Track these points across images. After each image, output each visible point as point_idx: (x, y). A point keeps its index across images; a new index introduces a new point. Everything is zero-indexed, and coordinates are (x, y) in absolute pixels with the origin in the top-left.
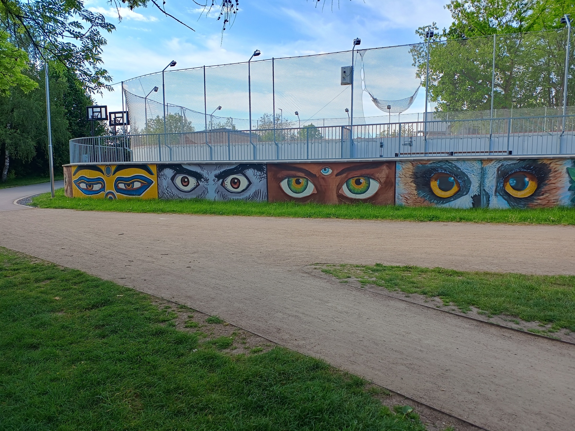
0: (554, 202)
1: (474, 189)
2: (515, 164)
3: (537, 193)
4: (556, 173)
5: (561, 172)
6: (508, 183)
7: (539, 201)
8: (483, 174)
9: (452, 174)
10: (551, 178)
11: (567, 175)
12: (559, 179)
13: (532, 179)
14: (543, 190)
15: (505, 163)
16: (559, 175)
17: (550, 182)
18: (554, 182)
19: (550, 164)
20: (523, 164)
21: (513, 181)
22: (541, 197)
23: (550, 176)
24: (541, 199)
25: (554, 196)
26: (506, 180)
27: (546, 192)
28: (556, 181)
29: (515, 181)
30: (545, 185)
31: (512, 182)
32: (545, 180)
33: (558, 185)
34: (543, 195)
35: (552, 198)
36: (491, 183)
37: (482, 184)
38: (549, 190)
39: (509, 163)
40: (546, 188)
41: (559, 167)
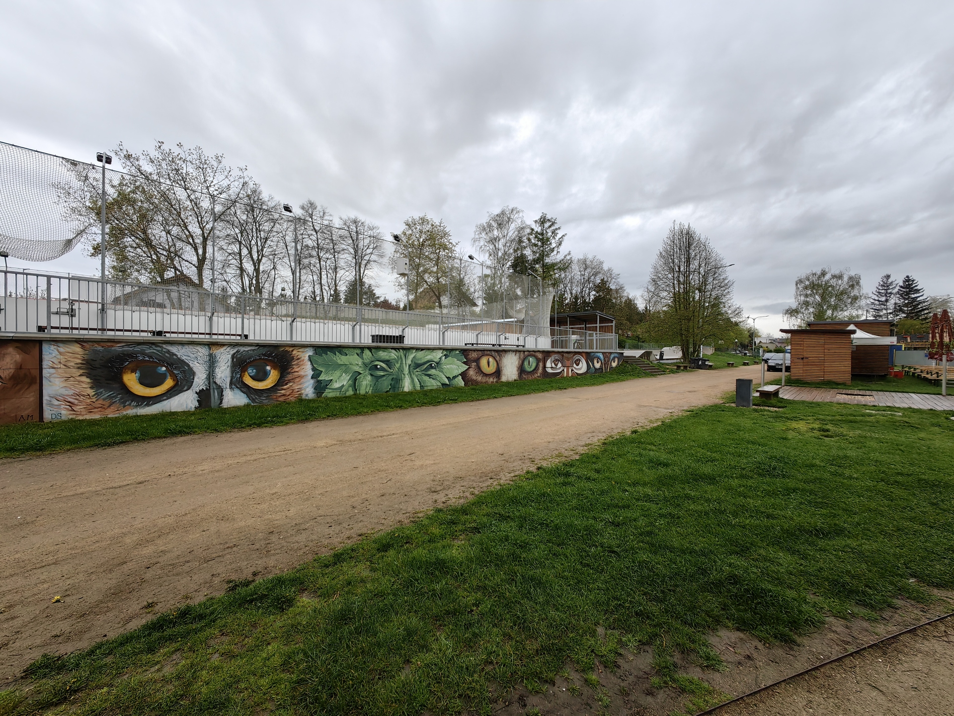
0: (298, 392)
1: (200, 381)
2: (253, 350)
3: (280, 383)
4: (299, 361)
5: (303, 360)
6: (246, 373)
7: (283, 392)
8: (212, 363)
9: (162, 362)
10: (294, 366)
11: (309, 363)
12: (303, 367)
13: (274, 367)
14: (286, 379)
15: (242, 349)
16: (302, 363)
17: (293, 370)
18: (297, 370)
19: (293, 351)
20: (264, 351)
21: (253, 370)
22: (285, 387)
23: (293, 363)
24: (284, 389)
25: (297, 385)
26: (244, 370)
27: (289, 381)
28: (299, 369)
29: (254, 371)
30: (289, 373)
31: (251, 371)
32: (288, 369)
33: (302, 373)
34: (286, 384)
35: (296, 387)
36: (223, 373)
37: (211, 376)
38: (292, 379)
39: (246, 349)
40: (290, 377)
41: (301, 355)
